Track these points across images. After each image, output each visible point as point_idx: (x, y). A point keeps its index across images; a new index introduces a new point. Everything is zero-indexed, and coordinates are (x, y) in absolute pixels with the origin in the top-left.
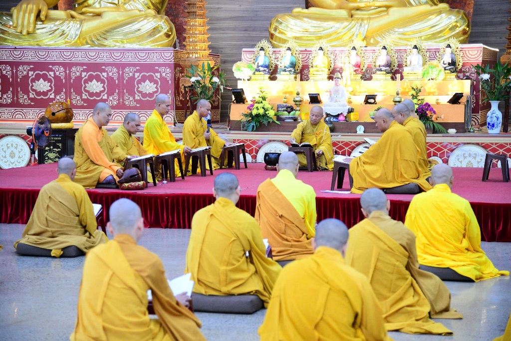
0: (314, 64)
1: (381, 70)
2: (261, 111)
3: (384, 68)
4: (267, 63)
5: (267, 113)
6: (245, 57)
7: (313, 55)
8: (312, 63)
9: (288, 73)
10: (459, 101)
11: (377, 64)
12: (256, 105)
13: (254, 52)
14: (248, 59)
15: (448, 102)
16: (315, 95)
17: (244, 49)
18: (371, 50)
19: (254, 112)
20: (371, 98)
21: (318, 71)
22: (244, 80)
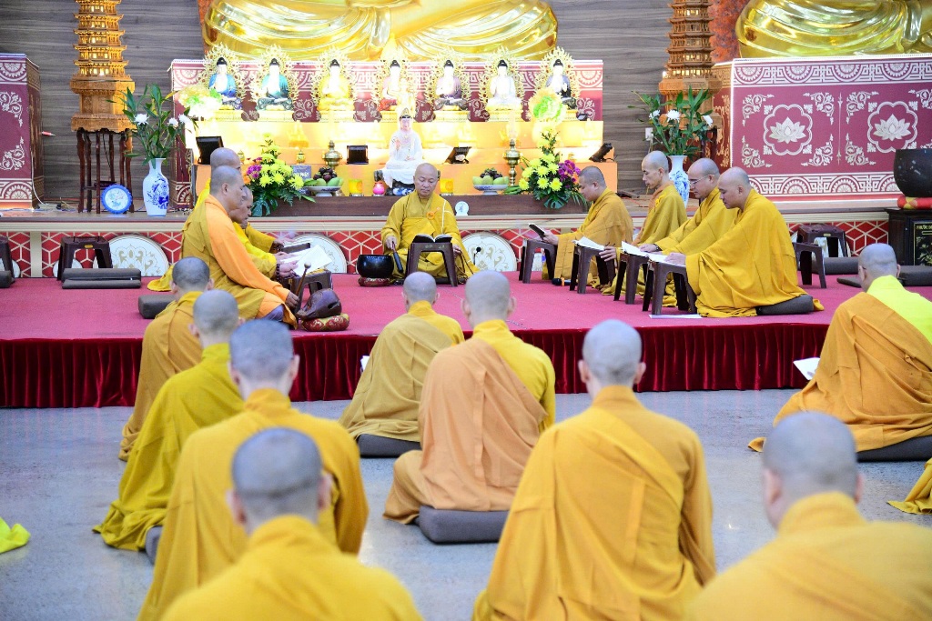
0: (323, 91)
1: (448, 103)
2: (279, 179)
3: (452, 100)
4: (232, 88)
5: (290, 181)
6: (180, 76)
7: (318, 74)
8: (316, 89)
9: (281, 107)
10: (605, 157)
11: (439, 93)
12: (265, 168)
13: (201, 66)
14: (184, 80)
15: (591, 159)
16: (358, 149)
17: (176, 61)
18: (418, 68)
19: (265, 181)
20: (462, 153)
21: (334, 104)
22: (202, 119)
